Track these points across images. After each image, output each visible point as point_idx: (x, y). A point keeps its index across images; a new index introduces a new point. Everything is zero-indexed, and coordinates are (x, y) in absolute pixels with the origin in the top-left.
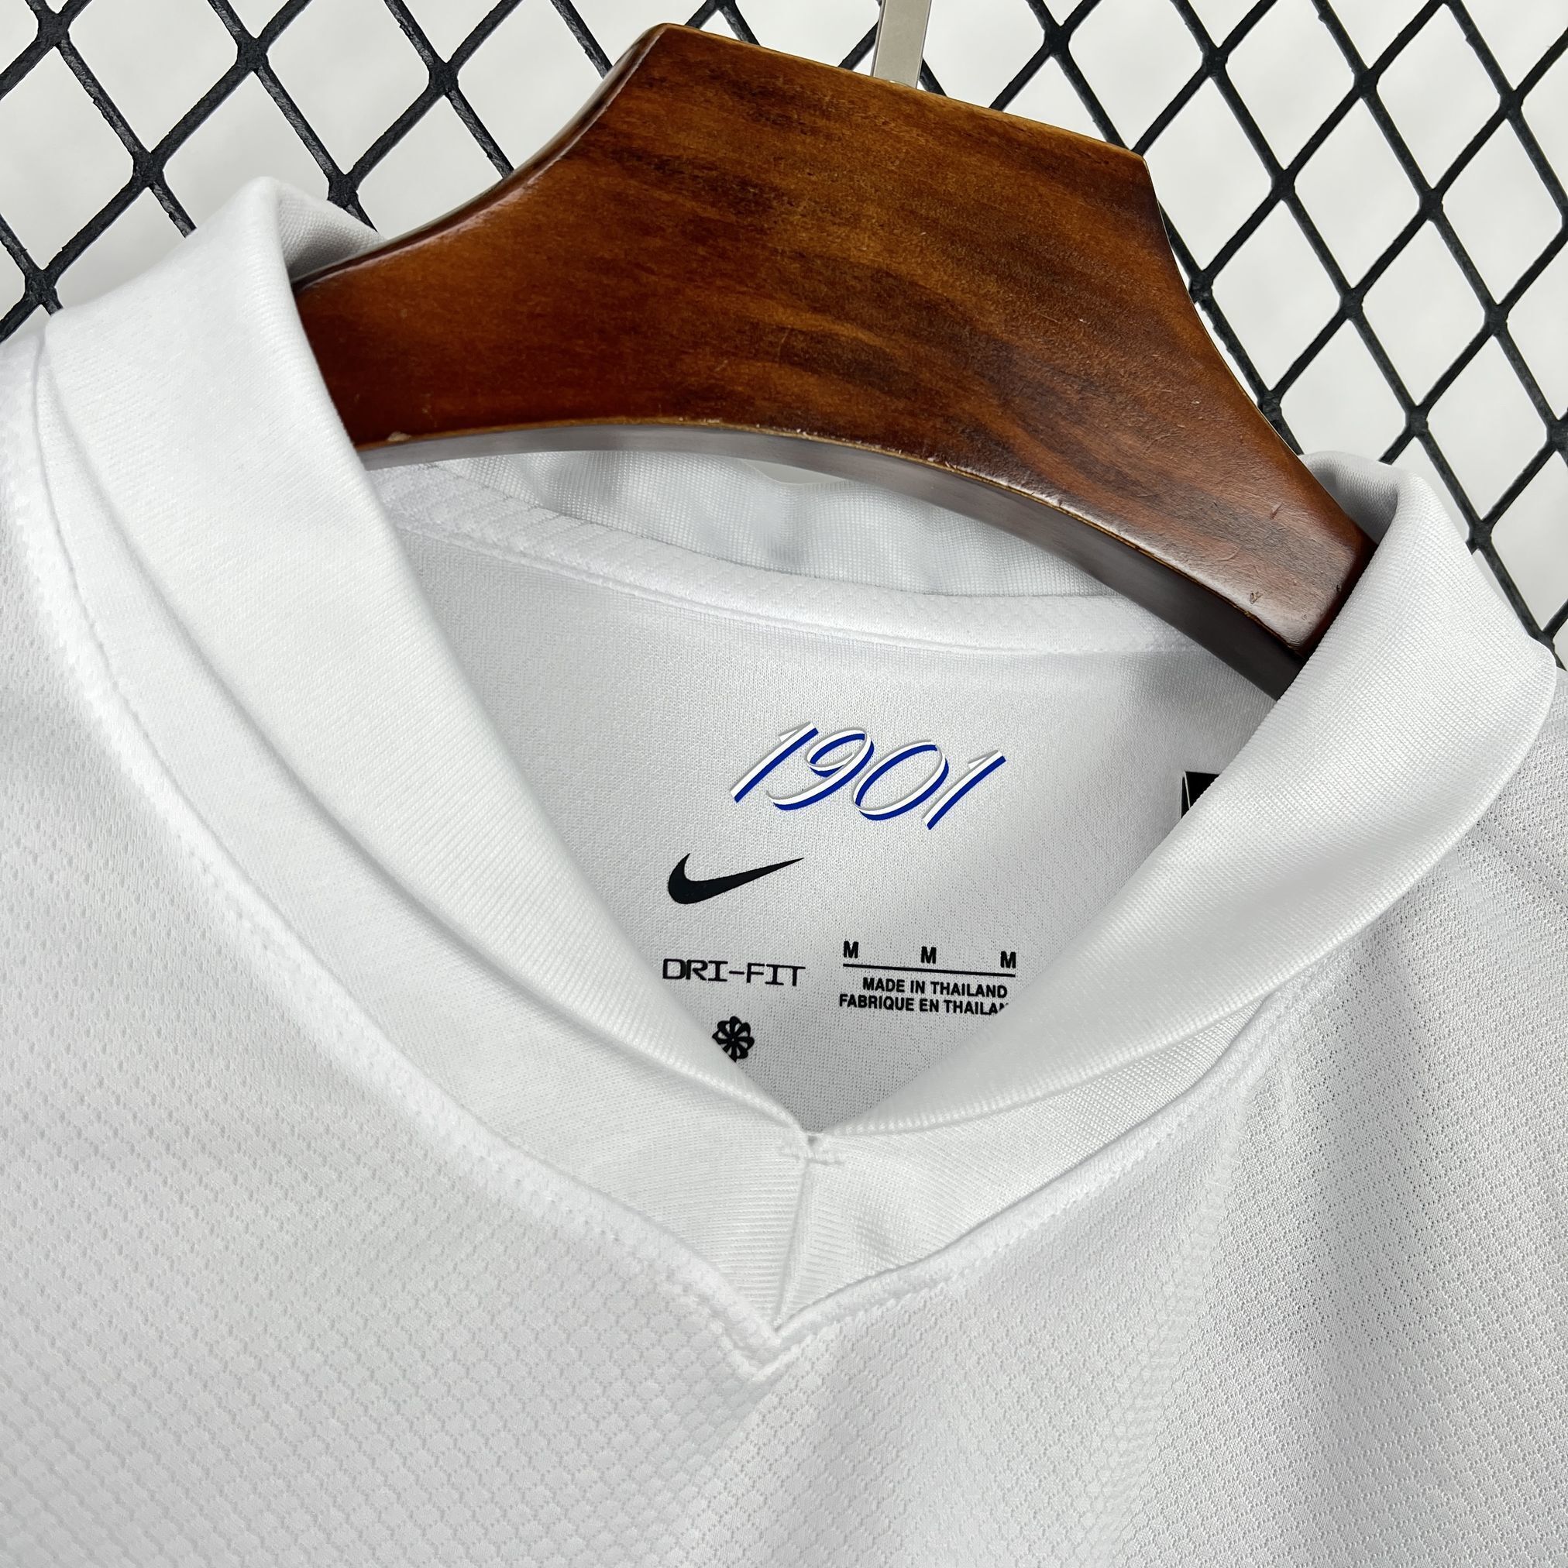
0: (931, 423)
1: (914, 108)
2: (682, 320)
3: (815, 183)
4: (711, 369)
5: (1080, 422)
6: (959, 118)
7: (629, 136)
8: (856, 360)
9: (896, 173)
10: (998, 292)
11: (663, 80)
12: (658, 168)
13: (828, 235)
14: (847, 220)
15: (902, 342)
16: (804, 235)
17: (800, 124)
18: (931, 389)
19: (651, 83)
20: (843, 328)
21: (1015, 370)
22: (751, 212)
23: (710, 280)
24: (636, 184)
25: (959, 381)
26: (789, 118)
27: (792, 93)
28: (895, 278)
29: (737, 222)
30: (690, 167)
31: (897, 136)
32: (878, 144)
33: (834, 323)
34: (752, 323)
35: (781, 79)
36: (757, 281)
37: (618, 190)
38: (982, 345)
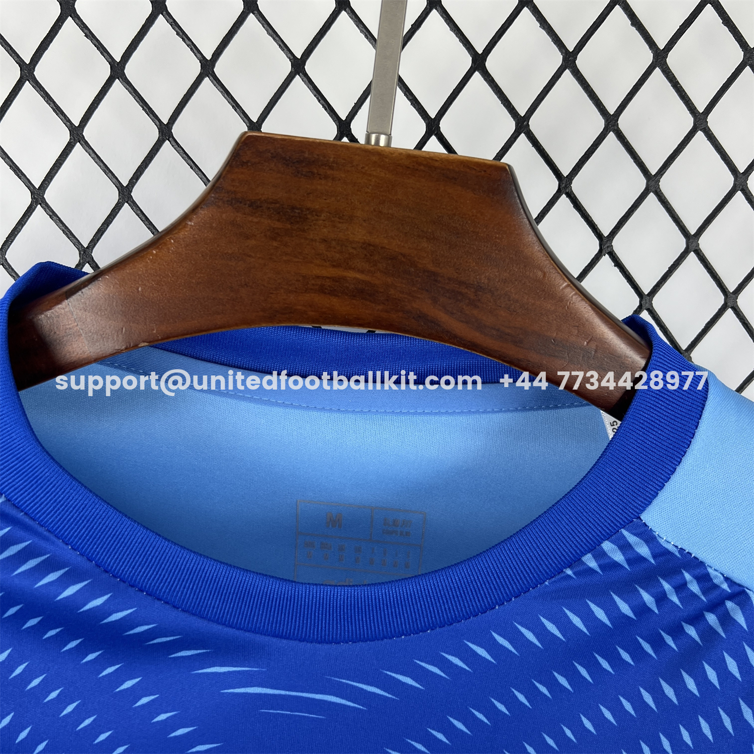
0: (397, 315)
2: (268, 278)
3: (328, 203)
4: (284, 299)
5: (476, 307)
7: (234, 192)
8: (356, 288)
9: (370, 193)
10: (428, 247)
11: (248, 162)
12: (249, 206)
13: (337, 229)
14: (347, 220)
15: (379, 277)
16: (325, 230)
18: (396, 299)
21: (439, 285)
22: (298, 222)
23: (279, 258)
24: (240, 215)
25: (410, 293)
26: (313, 173)
28: (373, 246)
29: (291, 228)
31: (369, 174)
32: (360, 179)
33: (344, 271)
34: (303, 276)
35: (307, 153)
36: (303, 256)
37: (232, 219)
38: (420, 274)
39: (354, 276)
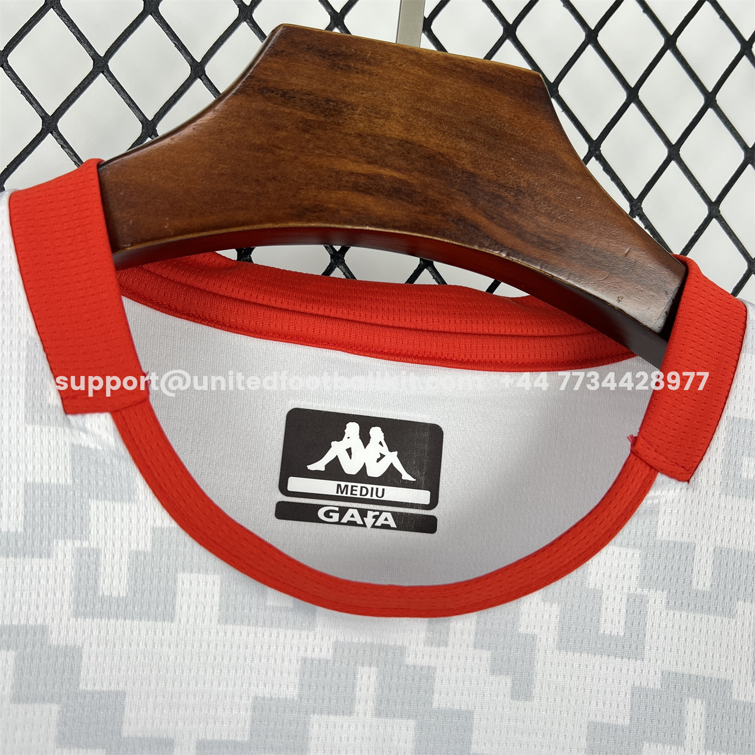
0: (435, 217)
2: (299, 172)
3: (365, 98)
4: (315, 196)
5: (516, 212)
6: (439, 60)
7: (265, 81)
8: (392, 187)
9: (408, 90)
10: (467, 147)
11: (283, 51)
12: (282, 96)
13: (374, 124)
14: (383, 115)
15: (417, 176)
16: (361, 125)
18: (434, 200)
21: (478, 187)
22: (332, 115)
23: (312, 151)
24: (271, 105)
25: (449, 195)
26: (349, 66)
28: (411, 143)
29: (325, 120)
31: (407, 71)
32: (397, 76)
33: (380, 169)
34: (336, 172)
35: (344, 47)
36: (337, 150)
37: (262, 109)
38: (460, 175)
39: (391, 174)
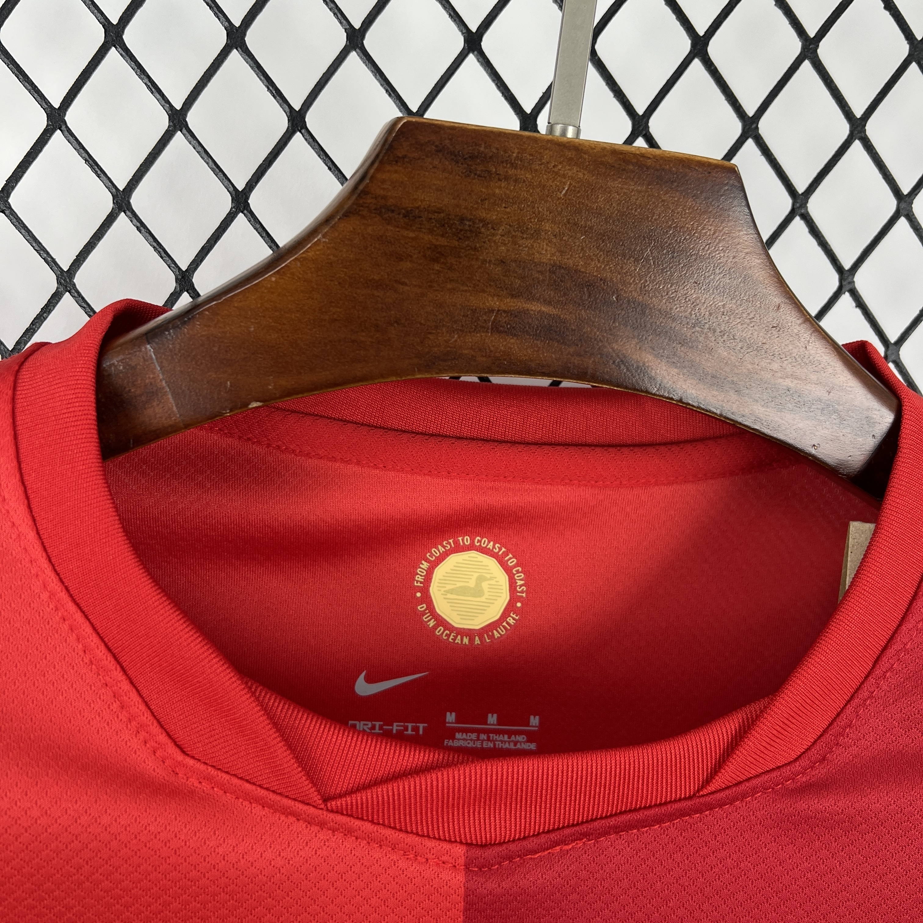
1: (574, 153)
17: (498, 174)
19: (397, 160)
20: (531, 306)
27: (491, 154)
30: (426, 213)
